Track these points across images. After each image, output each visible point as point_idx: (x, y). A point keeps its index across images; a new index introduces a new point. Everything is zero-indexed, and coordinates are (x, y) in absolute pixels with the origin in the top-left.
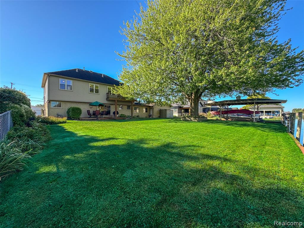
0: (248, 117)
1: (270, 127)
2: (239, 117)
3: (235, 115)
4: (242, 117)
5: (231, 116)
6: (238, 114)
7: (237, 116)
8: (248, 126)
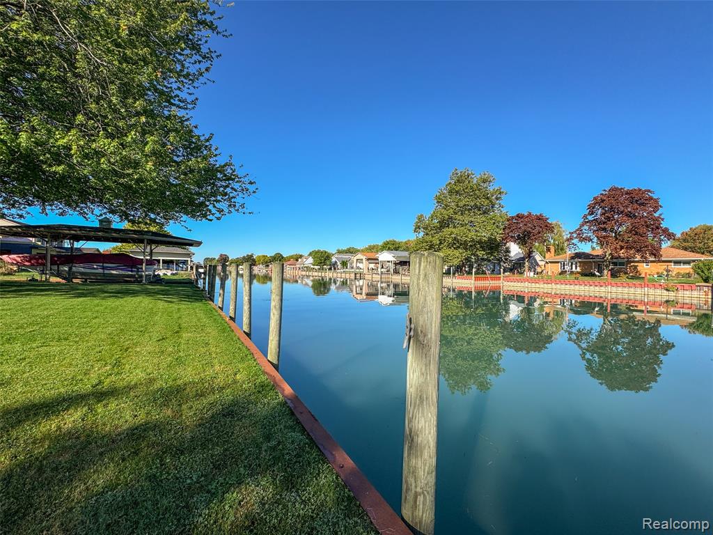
0: (131, 273)
1: (178, 294)
2: (106, 272)
3: (96, 269)
4: (114, 272)
5: (83, 270)
6: (105, 265)
7: (101, 271)
8: (134, 293)
